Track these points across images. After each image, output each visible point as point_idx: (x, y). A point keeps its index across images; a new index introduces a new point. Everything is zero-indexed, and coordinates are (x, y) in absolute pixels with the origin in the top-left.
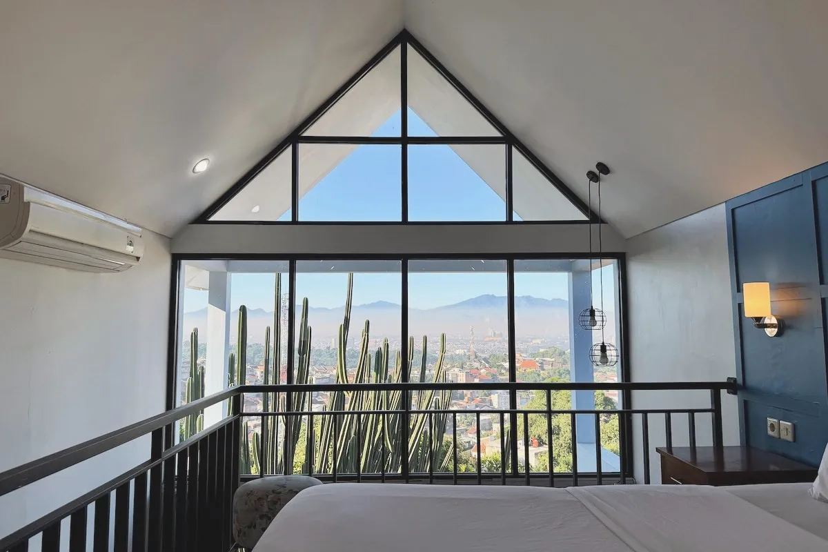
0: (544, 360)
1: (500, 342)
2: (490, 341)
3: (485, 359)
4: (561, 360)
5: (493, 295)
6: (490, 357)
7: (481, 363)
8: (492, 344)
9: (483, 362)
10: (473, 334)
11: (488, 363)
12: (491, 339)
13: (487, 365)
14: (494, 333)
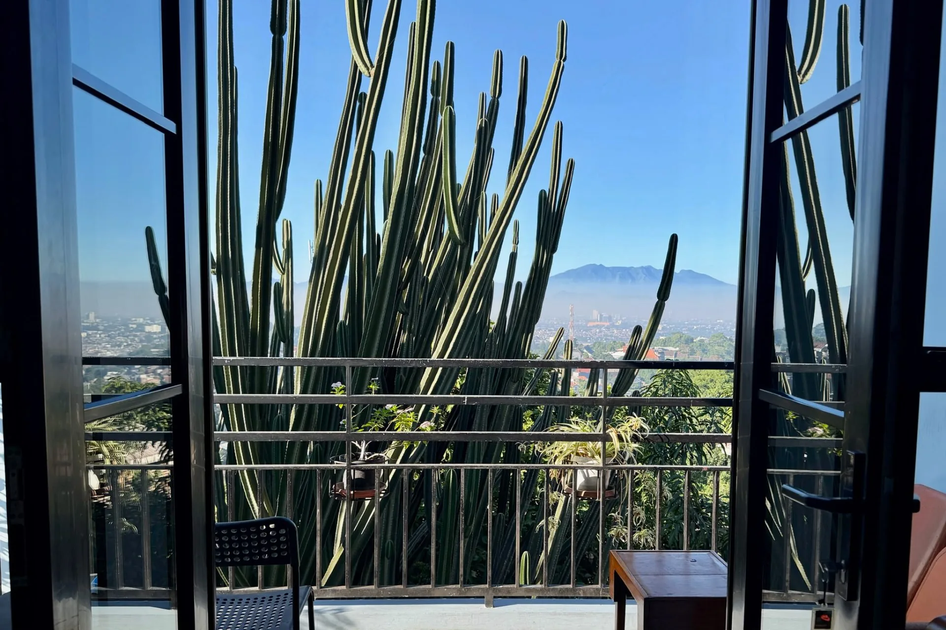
0: (666, 350)
1: (608, 328)
2: (594, 326)
3: (587, 348)
4: (687, 350)
5: (601, 265)
6: (594, 345)
7: (583, 352)
8: (598, 330)
9: (585, 351)
10: (572, 315)
11: (591, 352)
12: (596, 323)
13: (590, 355)
14: (601, 316)
